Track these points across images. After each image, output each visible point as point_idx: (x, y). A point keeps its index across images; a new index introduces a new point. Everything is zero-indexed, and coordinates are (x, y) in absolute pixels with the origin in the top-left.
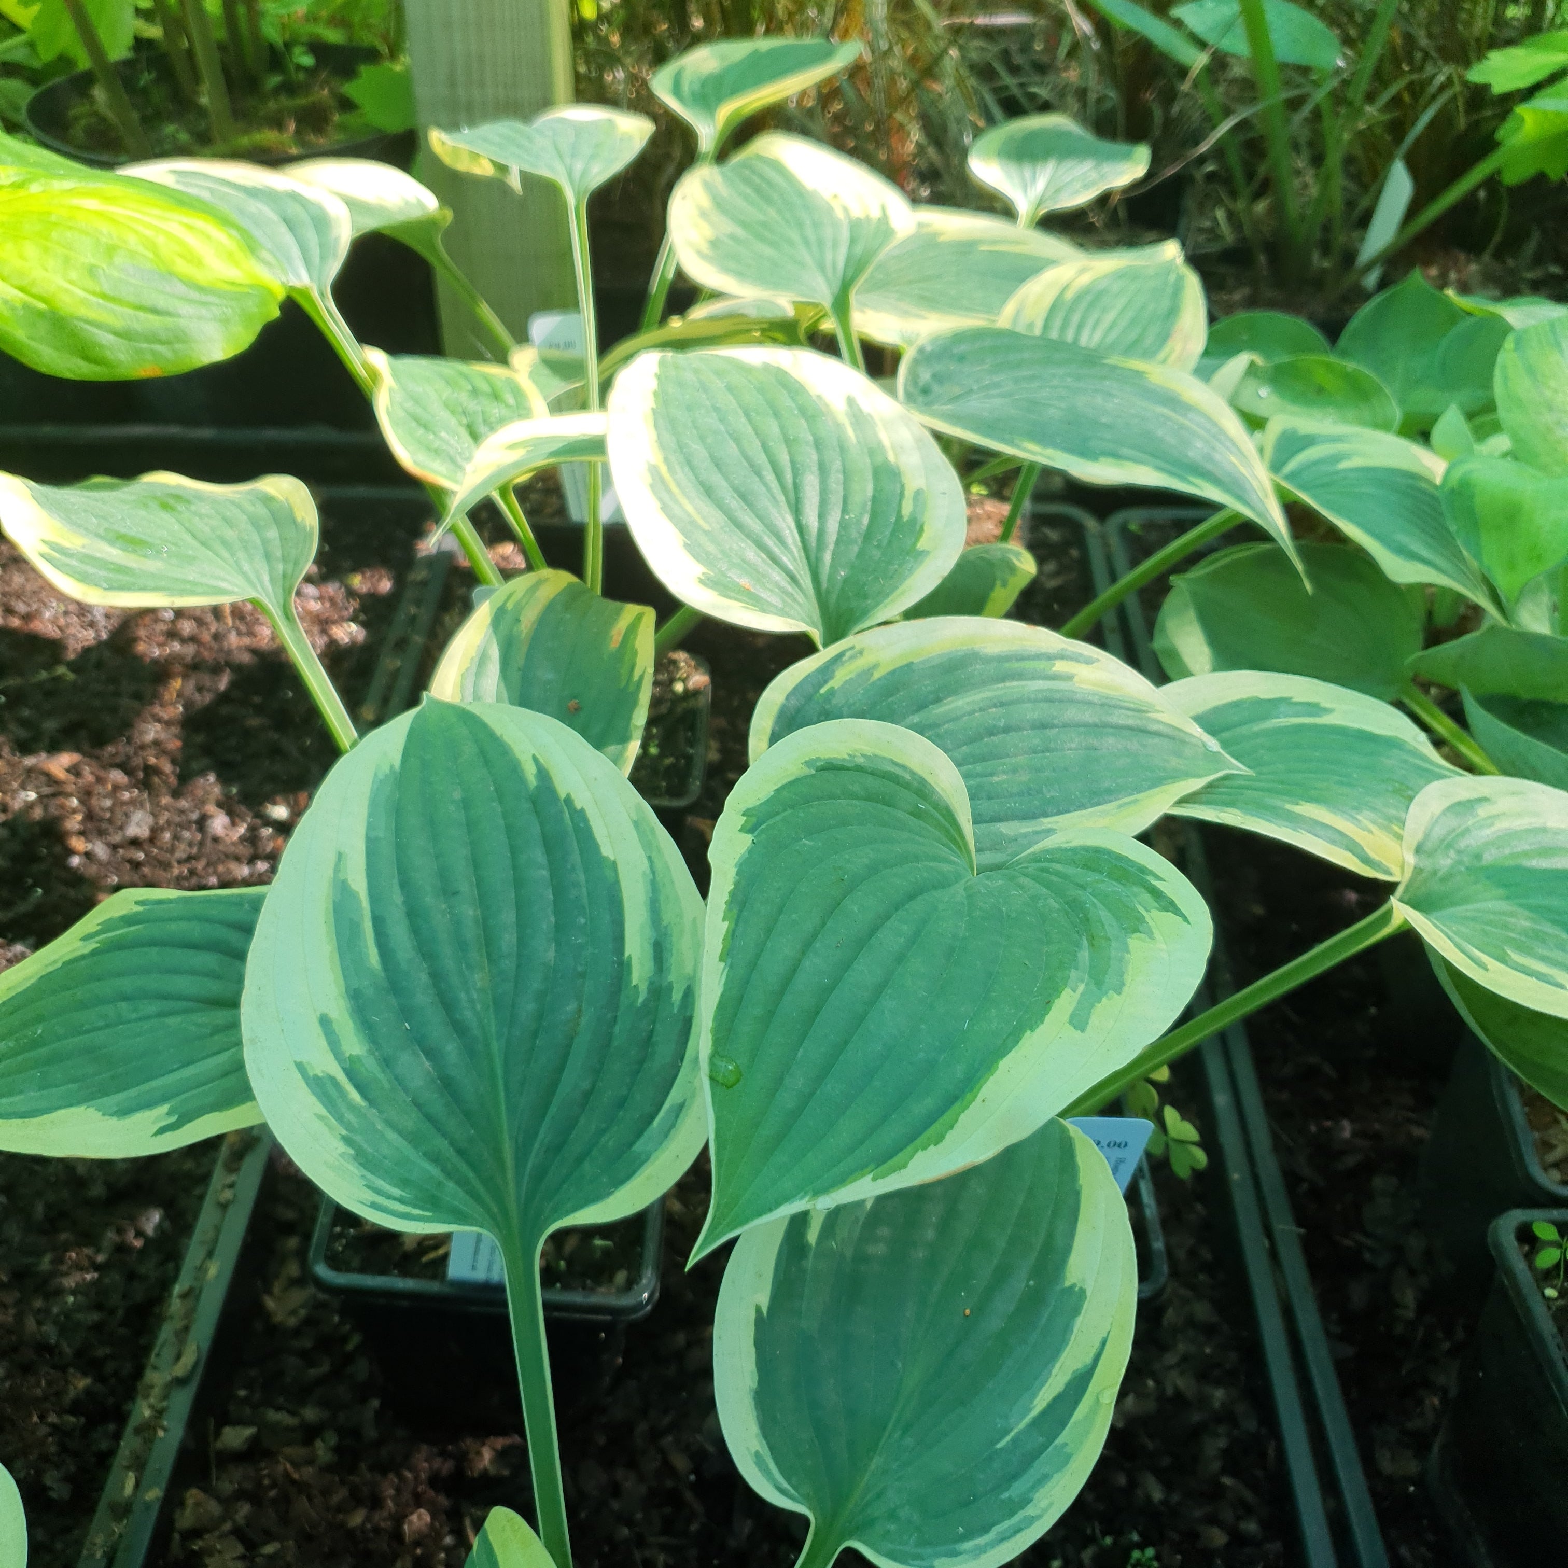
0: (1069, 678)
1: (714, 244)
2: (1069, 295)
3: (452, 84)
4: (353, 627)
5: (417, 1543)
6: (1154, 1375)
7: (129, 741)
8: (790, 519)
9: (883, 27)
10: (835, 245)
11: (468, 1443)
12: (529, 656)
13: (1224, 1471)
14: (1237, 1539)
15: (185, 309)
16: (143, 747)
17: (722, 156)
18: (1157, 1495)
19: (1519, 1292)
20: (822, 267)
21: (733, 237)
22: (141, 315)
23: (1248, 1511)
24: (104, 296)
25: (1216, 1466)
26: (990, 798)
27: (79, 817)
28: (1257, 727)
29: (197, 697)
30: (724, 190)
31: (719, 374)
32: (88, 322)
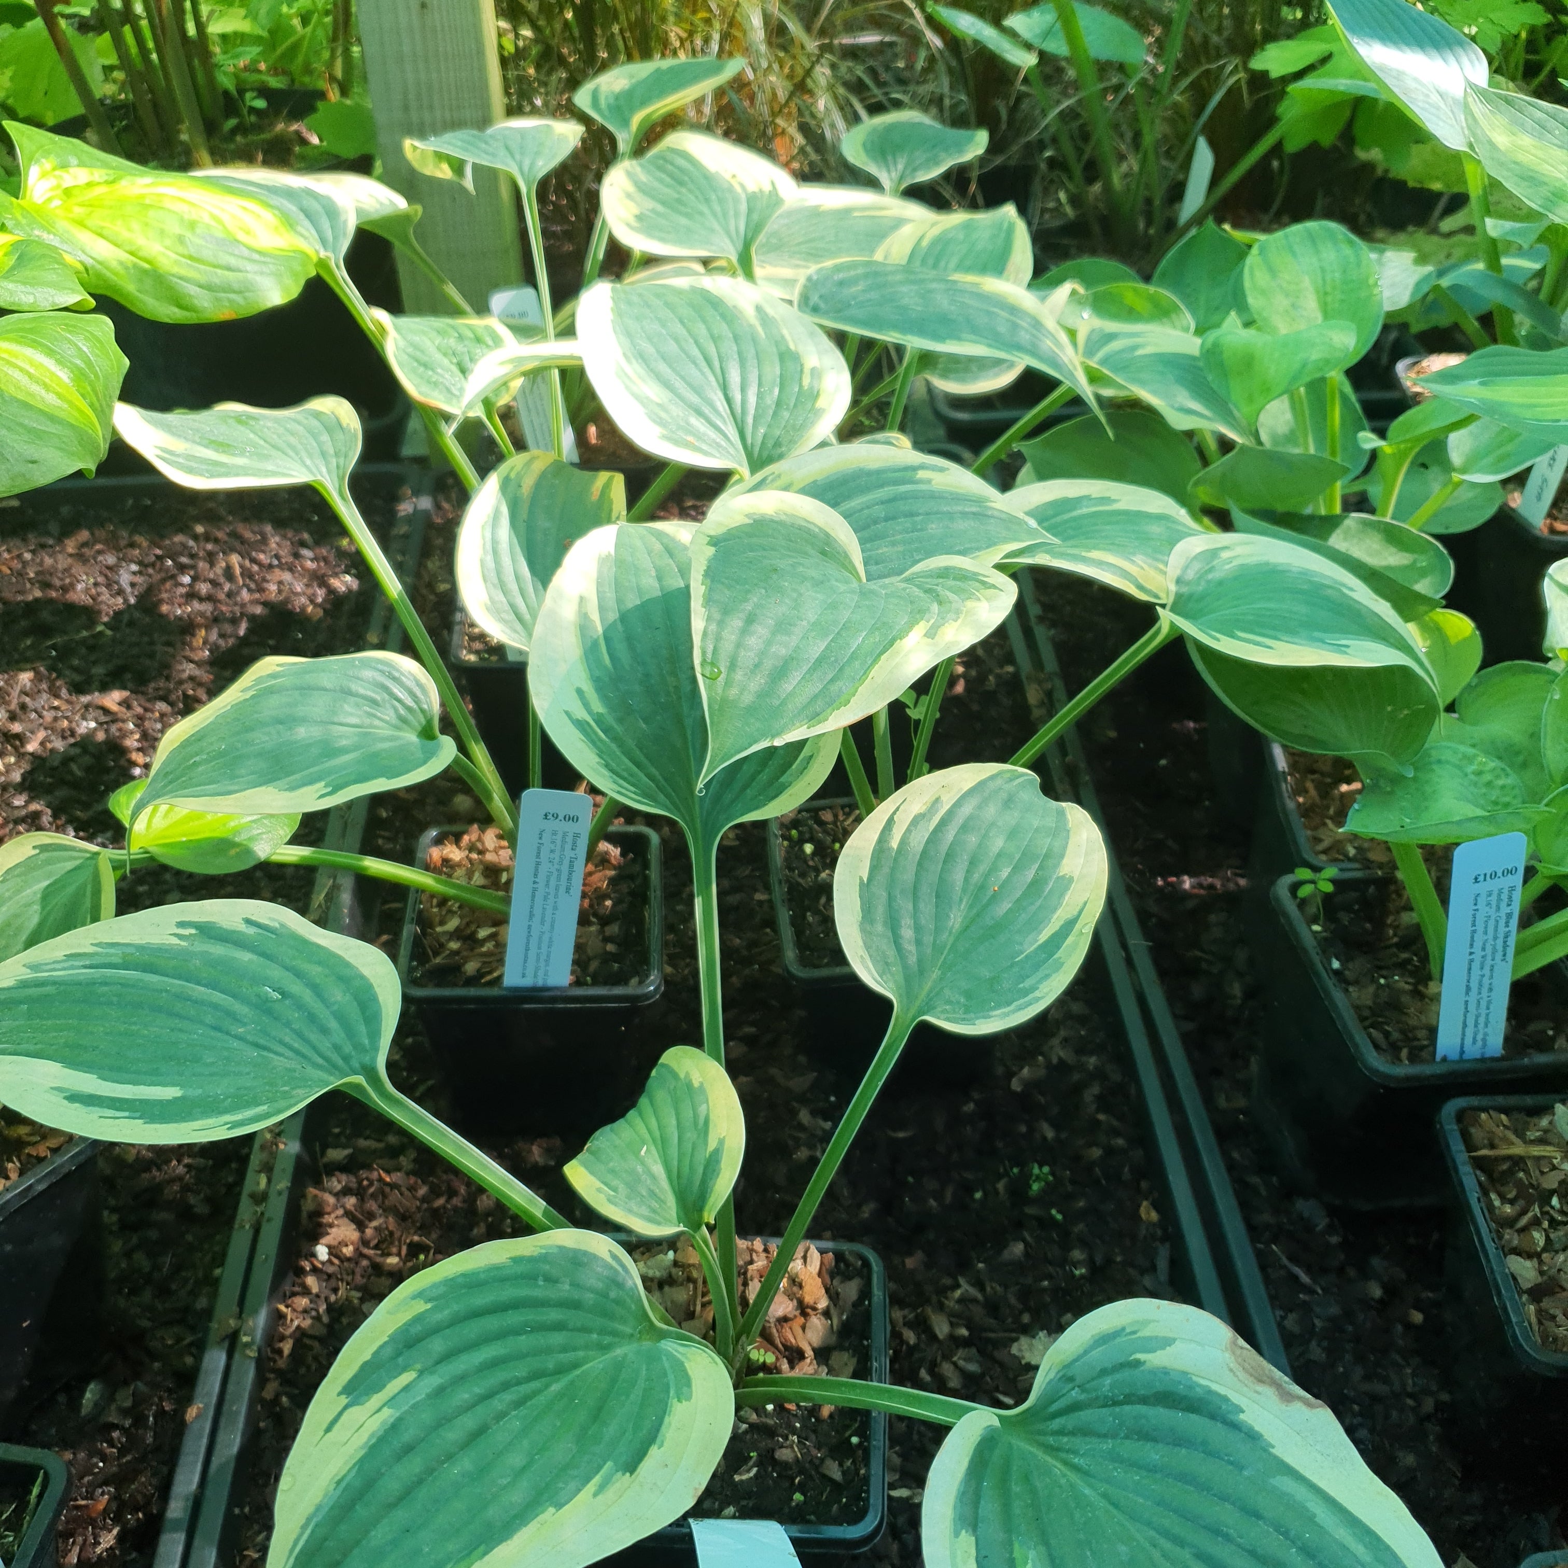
0: (929, 481)
1: (639, 218)
2: (925, 243)
3: (406, 108)
4: (348, 578)
5: (488, 1214)
6: (1042, 1054)
7: (168, 678)
8: (720, 395)
9: (763, 48)
10: (737, 215)
11: (521, 1145)
12: (531, 512)
13: (1098, 1111)
14: (1110, 1151)
15: (249, 267)
16: (181, 682)
17: (639, 151)
18: (1050, 1134)
19: (1290, 924)
20: (728, 233)
21: (653, 211)
22: (219, 271)
23: (1117, 1133)
24: (191, 258)
25: (1094, 1107)
26: (877, 563)
27: (137, 736)
28: (1066, 516)
29: (221, 642)
30: (643, 177)
31: (658, 296)
32: (181, 278)
